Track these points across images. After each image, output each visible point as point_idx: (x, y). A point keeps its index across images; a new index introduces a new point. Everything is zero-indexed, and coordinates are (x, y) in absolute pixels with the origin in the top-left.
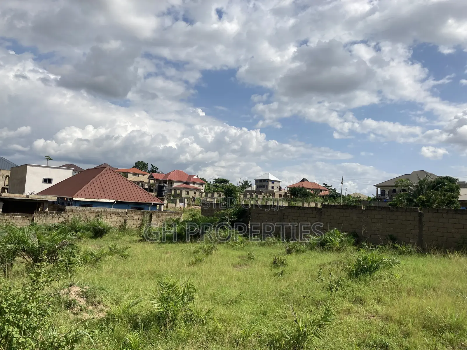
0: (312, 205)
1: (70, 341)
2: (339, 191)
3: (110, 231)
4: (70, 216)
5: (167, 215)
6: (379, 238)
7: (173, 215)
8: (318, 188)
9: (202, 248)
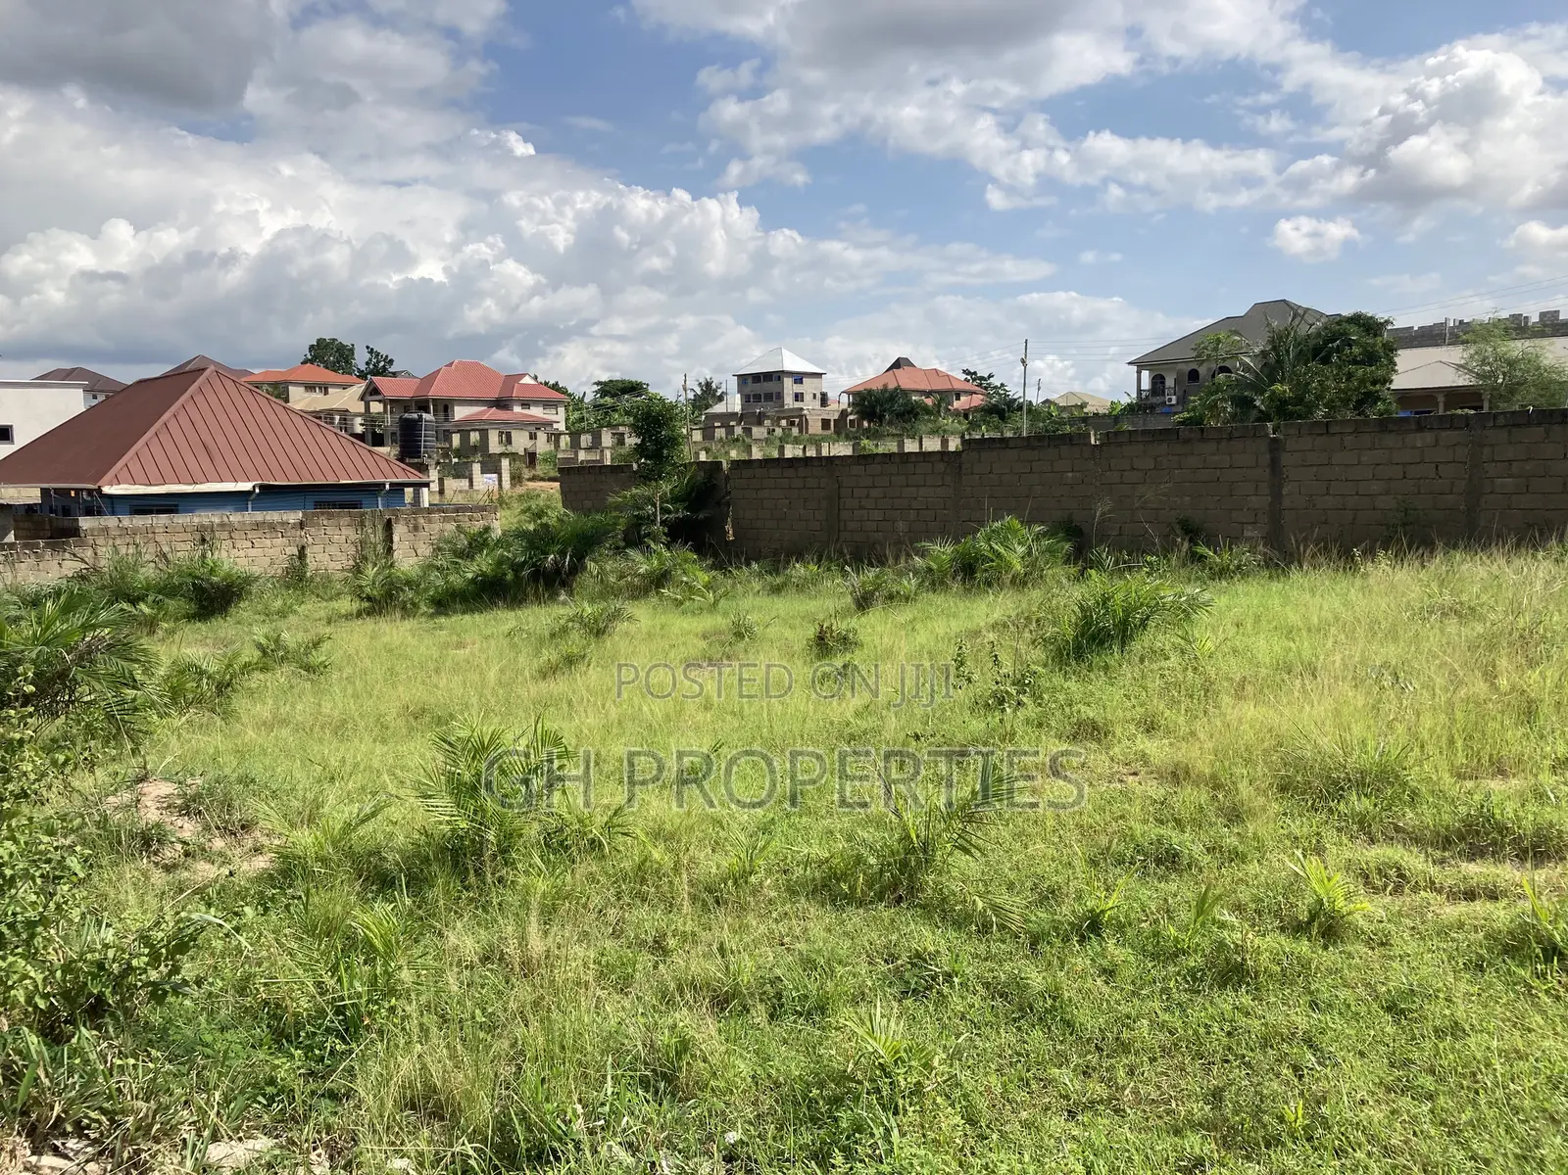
0: (932, 444)
1: (163, 951)
2: (1014, 391)
3: (254, 588)
4: (101, 551)
5: (445, 520)
6: (1146, 531)
7: (464, 517)
8: (946, 386)
9: (578, 618)
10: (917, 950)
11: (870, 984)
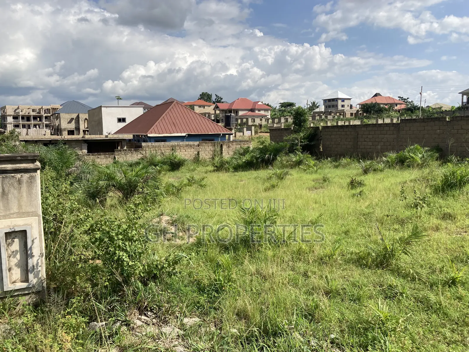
0: (388, 121)
1: (171, 263)
2: (417, 103)
3: (186, 163)
4: (147, 152)
5: (237, 144)
6: (467, 150)
7: (242, 144)
8: (393, 102)
9: (275, 174)
10: (390, 284)
11: (374, 293)
